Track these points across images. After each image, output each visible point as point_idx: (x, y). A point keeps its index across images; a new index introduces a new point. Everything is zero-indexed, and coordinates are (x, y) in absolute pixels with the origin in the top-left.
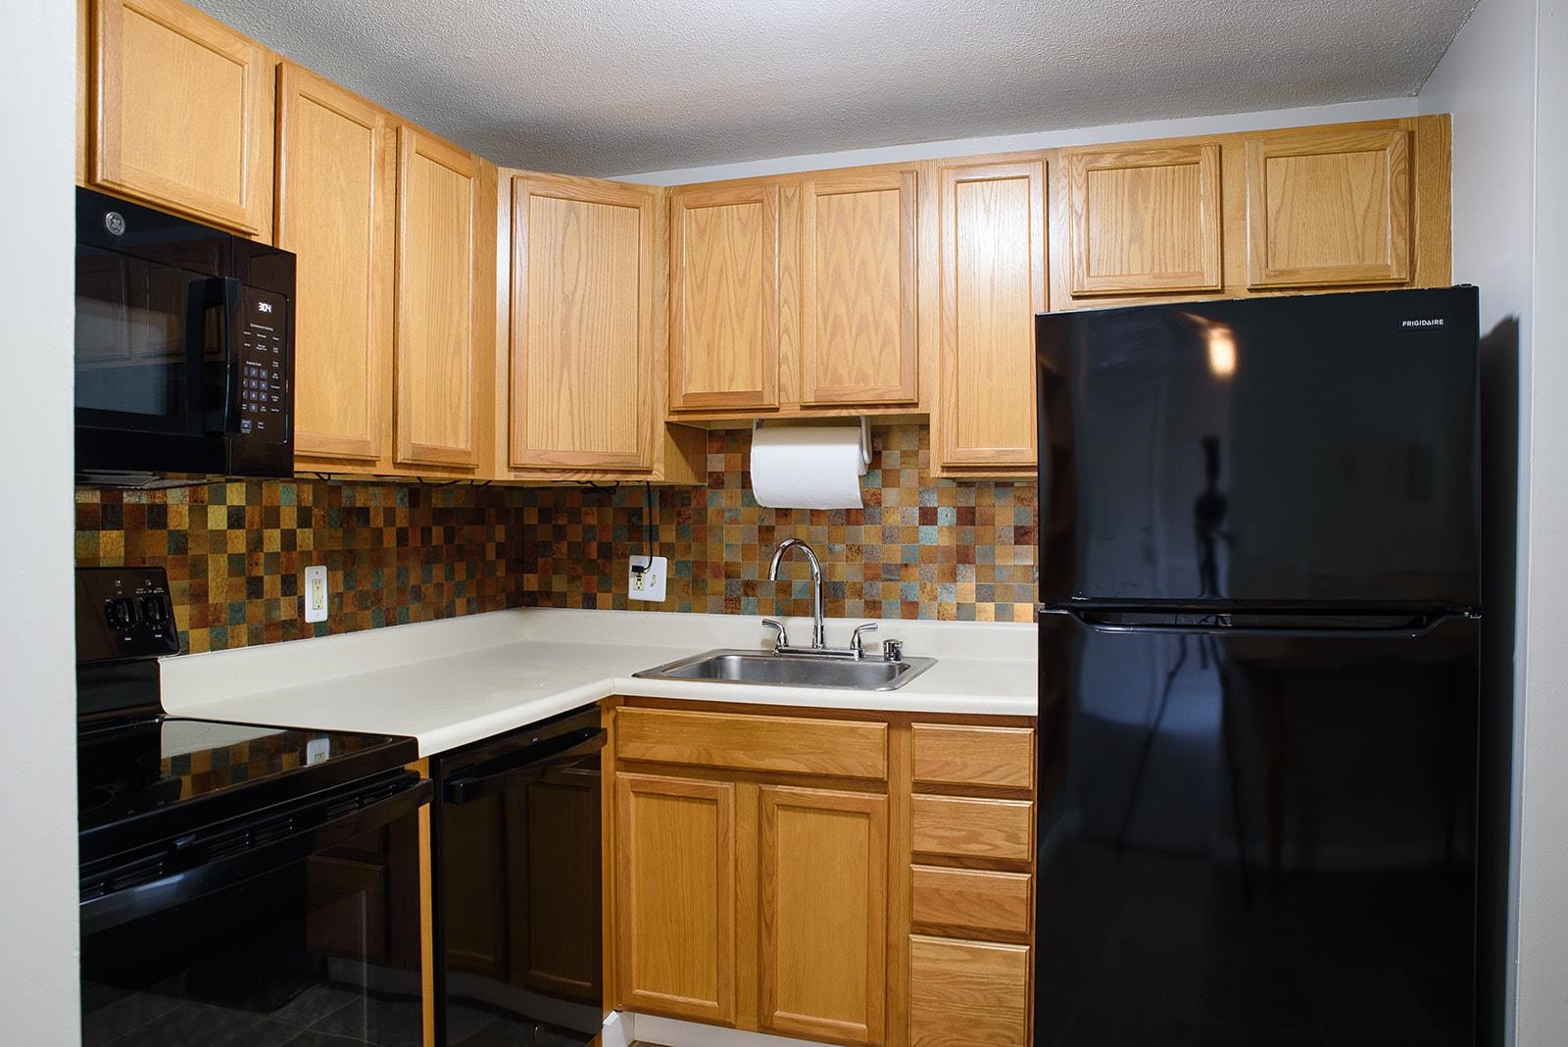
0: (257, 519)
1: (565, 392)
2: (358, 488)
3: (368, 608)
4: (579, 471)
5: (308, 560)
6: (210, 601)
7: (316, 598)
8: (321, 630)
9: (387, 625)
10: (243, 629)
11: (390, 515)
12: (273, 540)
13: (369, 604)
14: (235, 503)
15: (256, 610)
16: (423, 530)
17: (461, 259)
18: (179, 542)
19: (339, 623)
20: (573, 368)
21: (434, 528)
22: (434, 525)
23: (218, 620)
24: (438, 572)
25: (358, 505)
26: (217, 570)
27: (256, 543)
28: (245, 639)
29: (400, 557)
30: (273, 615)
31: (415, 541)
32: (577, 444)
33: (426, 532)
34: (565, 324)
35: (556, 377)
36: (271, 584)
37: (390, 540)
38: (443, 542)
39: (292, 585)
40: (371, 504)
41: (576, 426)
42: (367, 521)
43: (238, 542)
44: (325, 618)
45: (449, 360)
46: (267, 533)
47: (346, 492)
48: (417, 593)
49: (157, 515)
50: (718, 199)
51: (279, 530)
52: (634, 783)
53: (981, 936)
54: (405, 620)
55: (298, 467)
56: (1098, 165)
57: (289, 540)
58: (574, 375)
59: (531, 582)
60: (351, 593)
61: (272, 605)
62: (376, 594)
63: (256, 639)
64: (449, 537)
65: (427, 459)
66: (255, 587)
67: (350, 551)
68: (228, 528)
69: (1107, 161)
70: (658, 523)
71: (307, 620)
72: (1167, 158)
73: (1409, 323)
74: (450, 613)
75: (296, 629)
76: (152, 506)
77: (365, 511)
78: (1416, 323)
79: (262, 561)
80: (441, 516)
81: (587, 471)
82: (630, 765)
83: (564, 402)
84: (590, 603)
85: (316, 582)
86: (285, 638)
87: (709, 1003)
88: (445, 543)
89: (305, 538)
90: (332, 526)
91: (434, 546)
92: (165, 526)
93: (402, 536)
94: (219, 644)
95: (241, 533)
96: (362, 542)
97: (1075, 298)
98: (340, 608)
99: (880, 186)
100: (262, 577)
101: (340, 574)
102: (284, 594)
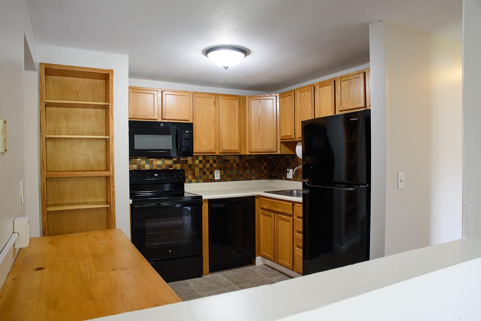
0: (205, 162)
1: (259, 137)
2: (227, 156)
3: (229, 178)
4: (262, 152)
5: (215, 169)
6: (196, 175)
7: (217, 175)
8: (218, 181)
9: (234, 181)
10: (202, 180)
11: (235, 161)
12: (208, 165)
13: (229, 177)
14: (201, 159)
15: (204, 177)
16: (243, 164)
17: (235, 115)
18: (190, 166)
19: (222, 180)
20: (261, 132)
21: (246, 163)
22: (246, 162)
23: (197, 178)
24: (247, 172)
25: (227, 159)
26: (197, 170)
27: (204, 166)
28: (202, 181)
29: (237, 168)
30: (208, 178)
31: (241, 165)
32: (261, 147)
33: (244, 164)
34: (259, 124)
35: (257, 134)
36: (208, 173)
37: (235, 165)
38: (248, 165)
39: (212, 173)
40: (229, 159)
41: (261, 143)
42: (229, 162)
43: (201, 166)
44: (219, 179)
45: (232, 134)
46: (207, 164)
47: (224, 157)
48: (242, 175)
49: (186, 162)
50: (285, 95)
51: (209, 164)
52: (262, 212)
53: (299, 247)
54: (238, 180)
55: (194, 154)
56: (342, 80)
57: (211, 165)
58: (261, 134)
59: (273, 174)
60: (225, 175)
61: (208, 176)
62: (231, 175)
63: (204, 181)
64: (250, 165)
65: (226, 152)
66: (204, 173)
67: (225, 167)
68: (199, 163)
69: (344, 79)
70: (291, 162)
71: (215, 179)
72: (354, 77)
73: (352, 120)
74: (251, 179)
75: (213, 180)
76: (185, 160)
77: (229, 160)
78: (353, 119)
79: (206, 169)
80: (248, 161)
81: (264, 152)
82: (262, 209)
83: (259, 139)
84: (282, 179)
85: (217, 173)
86: (211, 182)
87: (270, 256)
88: (249, 166)
89: (215, 165)
90: (220, 163)
91: (246, 167)
92: (187, 163)
93: (238, 165)
94: (197, 182)
95: (202, 164)
96: (228, 166)
97: (340, 111)
98: (223, 177)
99: (308, 90)
100: (206, 172)
101: (223, 171)
102: (210, 174)
